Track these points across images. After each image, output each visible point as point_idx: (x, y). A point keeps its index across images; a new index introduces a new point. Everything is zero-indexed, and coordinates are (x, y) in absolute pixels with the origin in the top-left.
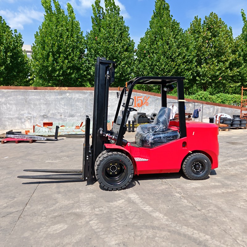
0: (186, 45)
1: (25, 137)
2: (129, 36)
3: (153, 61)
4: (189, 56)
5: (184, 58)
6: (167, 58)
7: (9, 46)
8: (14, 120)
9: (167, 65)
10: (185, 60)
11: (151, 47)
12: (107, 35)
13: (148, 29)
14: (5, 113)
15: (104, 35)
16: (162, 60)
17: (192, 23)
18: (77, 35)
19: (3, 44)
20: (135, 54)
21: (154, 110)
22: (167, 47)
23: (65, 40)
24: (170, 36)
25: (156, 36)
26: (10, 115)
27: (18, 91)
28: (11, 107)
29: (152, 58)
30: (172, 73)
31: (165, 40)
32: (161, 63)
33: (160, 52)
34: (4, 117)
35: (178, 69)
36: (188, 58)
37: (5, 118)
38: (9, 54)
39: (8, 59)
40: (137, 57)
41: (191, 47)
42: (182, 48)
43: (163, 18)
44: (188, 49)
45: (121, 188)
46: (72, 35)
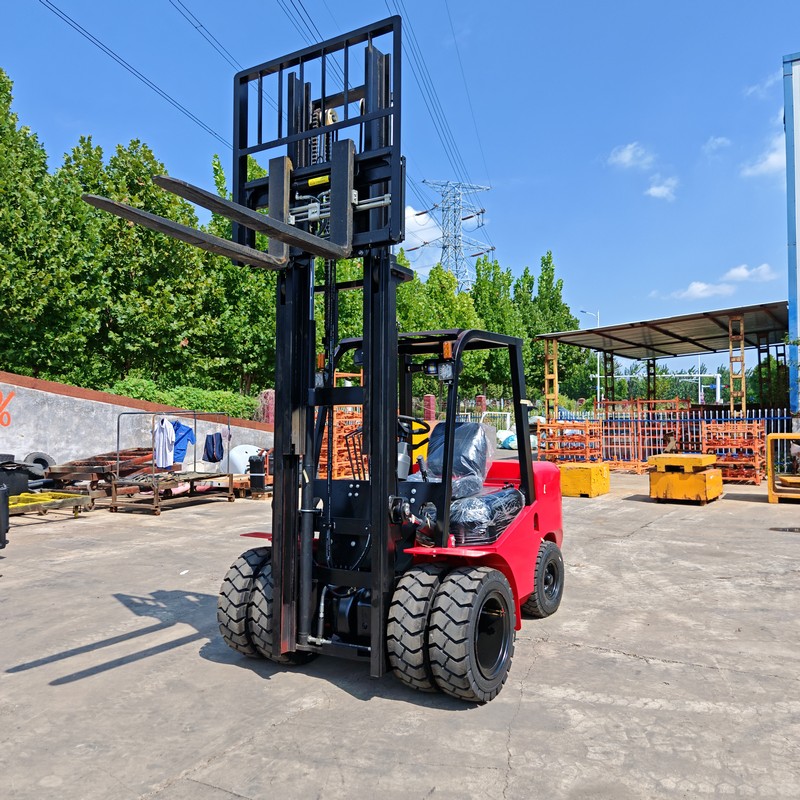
5: (74, 261)
17: (71, 155)
21: (31, 442)
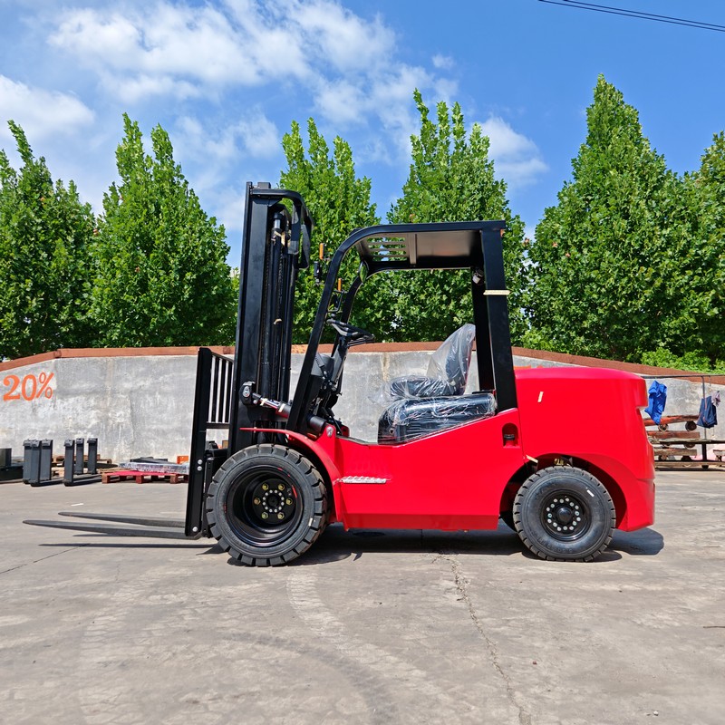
0: (689, 215)
1: (162, 466)
2: (508, 206)
3: (579, 269)
4: (701, 247)
5: (684, 253)
6: (625, 256)
7: (191, 257)
8: (170, 436)
9: (623, 277)
10: (687, 261)
11: (573, 229)
12: (439, 206)
13: (565, 182)
14: (149, 417)
15: (433, 206)
16: (609, 262)
18: (357, 215)
19: (178, 253)
20: (525, 254)
22: (624, 223)
23: (323, 229)
24: (631, 194)
25: (590, 198)
26: (162, 421)
27: (184, 359)
28: (165, 401)
29: (576, 260)
30: (643, 298)
31: (617, 205)
32: (603, 273)
33: (601, 239)
34: (147, 427)
35: (663, 287)
36: (700, 252)
37: (149, 430)
38: (188, 276)
39: (186, 287)
40: (531, 262)
41: (705, 220)
42: (675, 225)
43: (610, 146)
44: (695, 227)
45: (282, 557)
46: (342, 217)
